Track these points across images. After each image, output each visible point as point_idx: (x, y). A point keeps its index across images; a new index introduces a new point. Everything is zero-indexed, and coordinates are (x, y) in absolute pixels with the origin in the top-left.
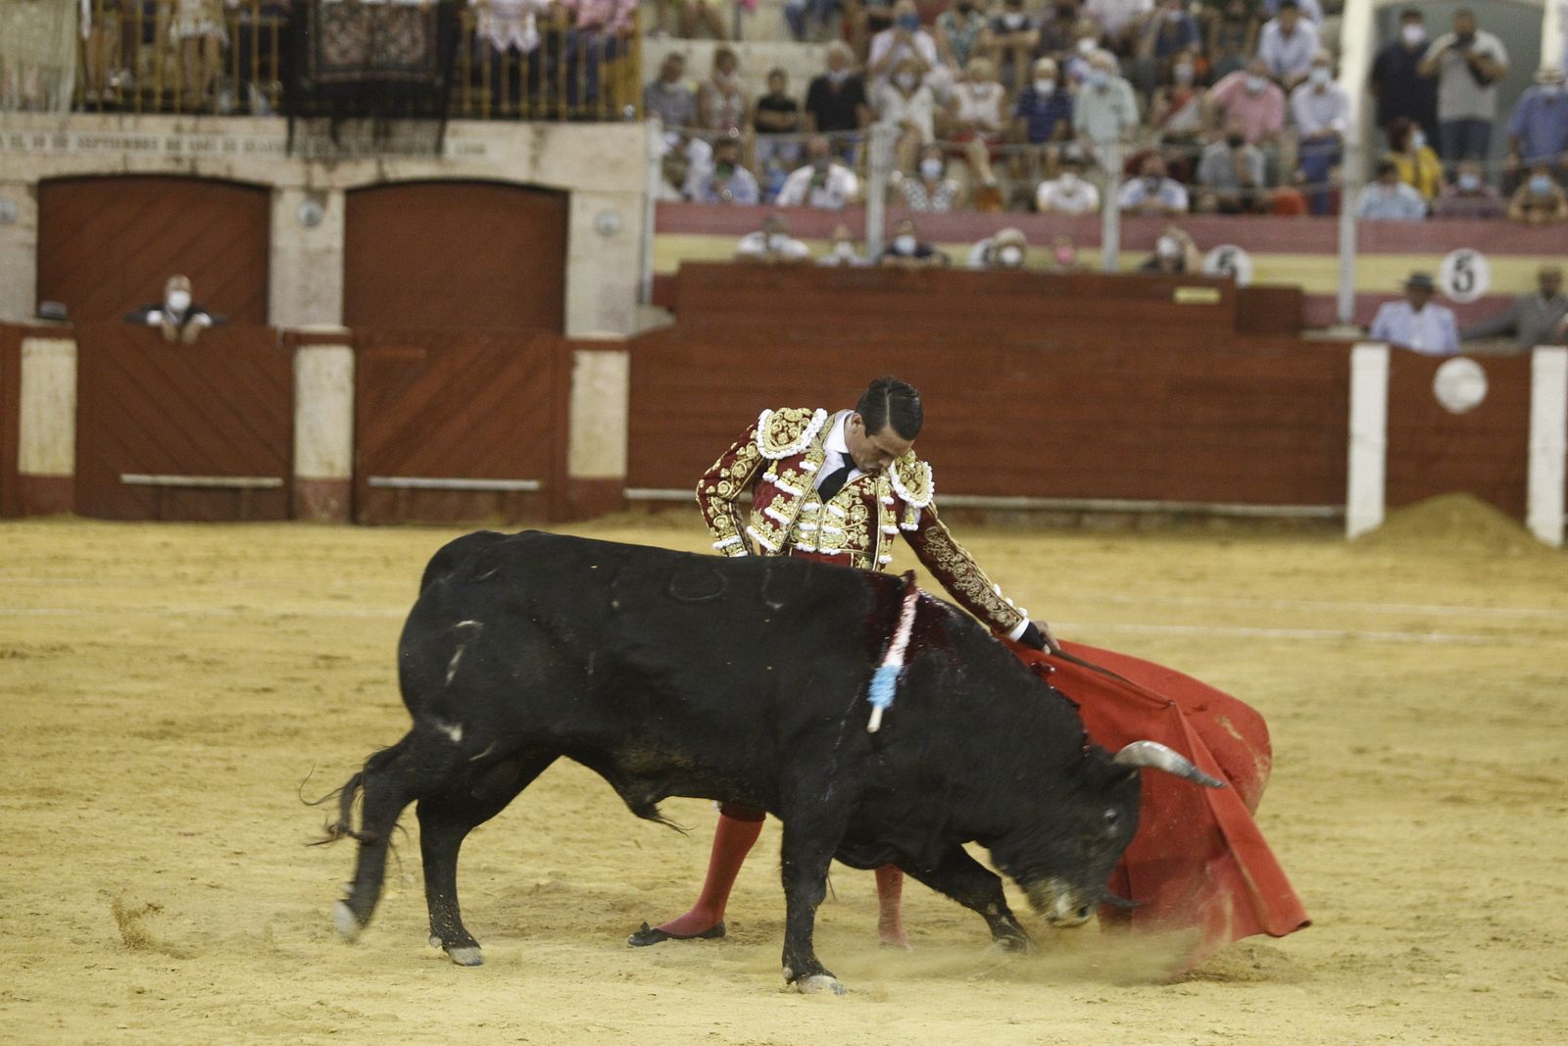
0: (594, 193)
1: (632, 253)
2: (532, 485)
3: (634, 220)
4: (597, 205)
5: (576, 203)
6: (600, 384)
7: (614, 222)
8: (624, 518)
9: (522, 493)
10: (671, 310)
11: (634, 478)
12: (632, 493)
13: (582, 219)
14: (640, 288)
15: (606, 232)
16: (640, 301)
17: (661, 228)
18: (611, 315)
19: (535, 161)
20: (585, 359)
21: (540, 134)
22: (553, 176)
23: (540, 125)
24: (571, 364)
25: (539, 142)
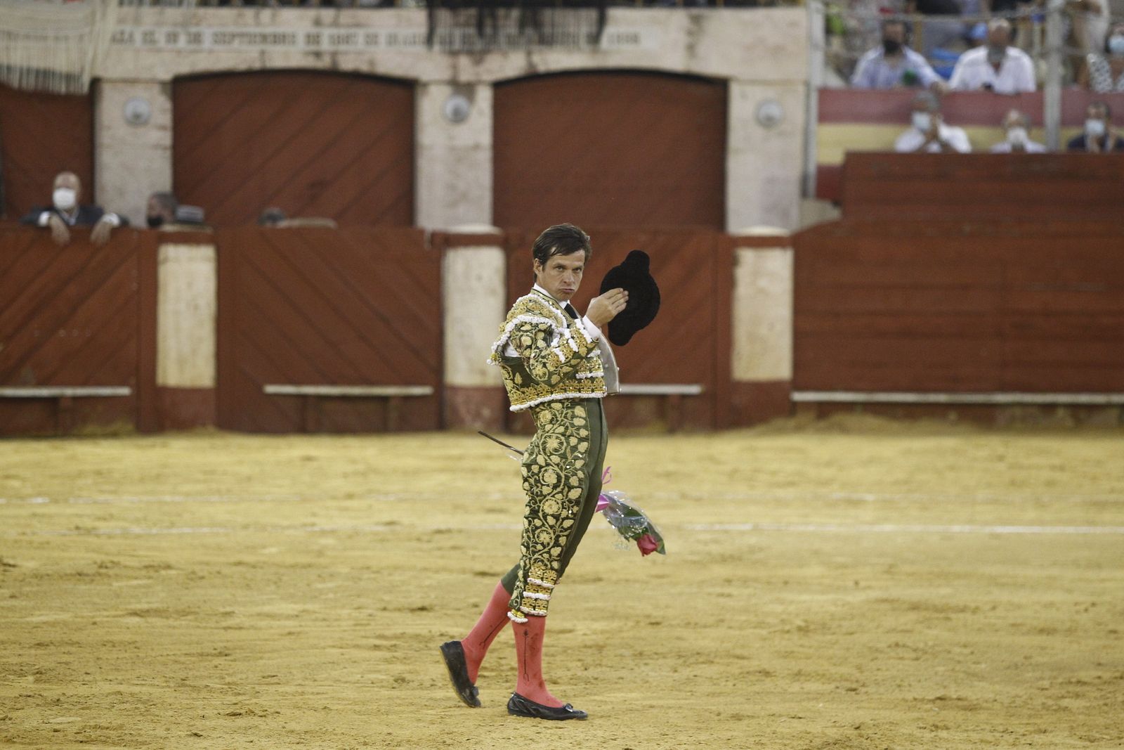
0: (753, 82)
1: (796, 144)
2: (694, 389)
3: (796, 109)
4: (757, 93)
5: (735, 91)
6: (763, 283)
7: (774, 111)
8: (792, 423)
9: (684, 397)
10: (837, 203)
11: (799, 382)
12: (798, 397)
13: (741, 108)
14: (804, 179)
15: (768, 122)
16: (804, 194)
17: (824, 117)
18: (772, 211)
19: (691, 49)
20: (747, 257)
21: (696, 20)
22: (710, 65)
23: (695, 11)
24: (733, 262)
25: (696, 27)
